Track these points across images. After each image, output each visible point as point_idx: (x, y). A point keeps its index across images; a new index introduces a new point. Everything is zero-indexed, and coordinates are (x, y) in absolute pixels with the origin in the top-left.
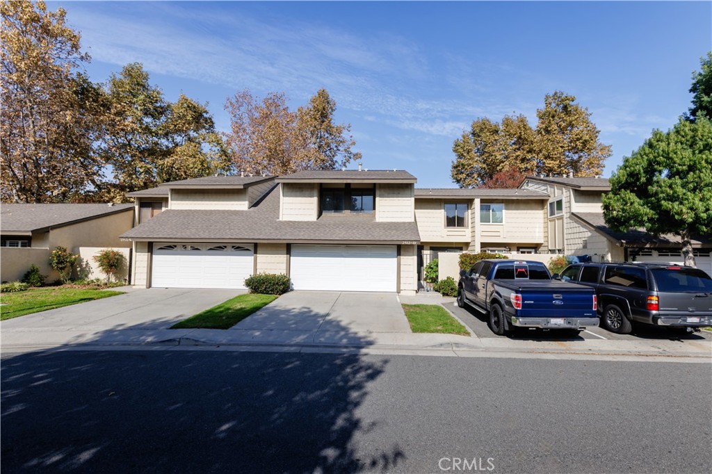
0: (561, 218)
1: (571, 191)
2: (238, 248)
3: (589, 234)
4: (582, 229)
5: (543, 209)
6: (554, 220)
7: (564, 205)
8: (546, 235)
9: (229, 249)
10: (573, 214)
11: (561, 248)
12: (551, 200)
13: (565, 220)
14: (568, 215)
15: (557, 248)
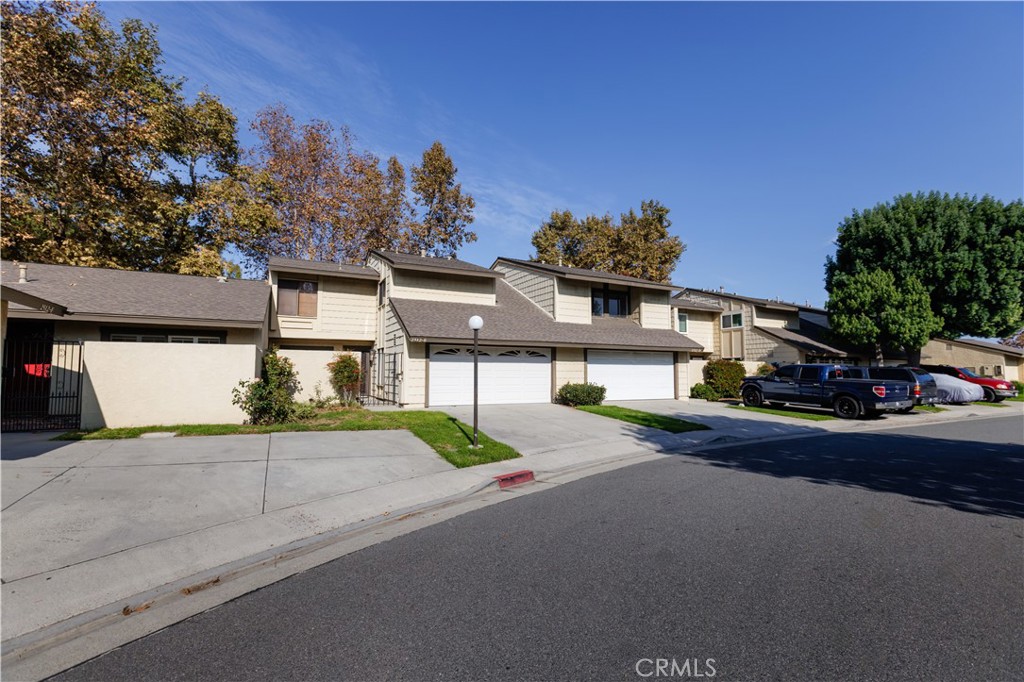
0: (741, 330)
1: (754, 309)
2: (533, 353)
3: (776, 345)
4: (767, 341)
5: (713, 320)
6: (730, 332)
7: (743, 319)
8: (718, 344)
9: (523, 354)
10: (755, 327)
11: (739, 356)
12: (725, 313)
13: (745, 333)
14: (749, 328)
15: (734, 356)
